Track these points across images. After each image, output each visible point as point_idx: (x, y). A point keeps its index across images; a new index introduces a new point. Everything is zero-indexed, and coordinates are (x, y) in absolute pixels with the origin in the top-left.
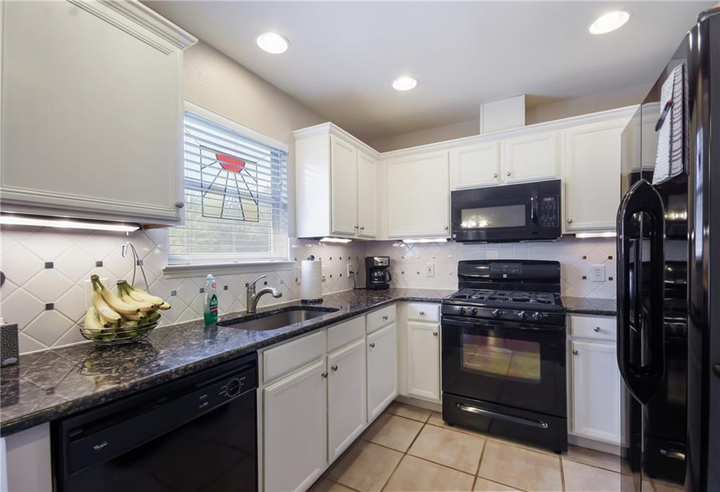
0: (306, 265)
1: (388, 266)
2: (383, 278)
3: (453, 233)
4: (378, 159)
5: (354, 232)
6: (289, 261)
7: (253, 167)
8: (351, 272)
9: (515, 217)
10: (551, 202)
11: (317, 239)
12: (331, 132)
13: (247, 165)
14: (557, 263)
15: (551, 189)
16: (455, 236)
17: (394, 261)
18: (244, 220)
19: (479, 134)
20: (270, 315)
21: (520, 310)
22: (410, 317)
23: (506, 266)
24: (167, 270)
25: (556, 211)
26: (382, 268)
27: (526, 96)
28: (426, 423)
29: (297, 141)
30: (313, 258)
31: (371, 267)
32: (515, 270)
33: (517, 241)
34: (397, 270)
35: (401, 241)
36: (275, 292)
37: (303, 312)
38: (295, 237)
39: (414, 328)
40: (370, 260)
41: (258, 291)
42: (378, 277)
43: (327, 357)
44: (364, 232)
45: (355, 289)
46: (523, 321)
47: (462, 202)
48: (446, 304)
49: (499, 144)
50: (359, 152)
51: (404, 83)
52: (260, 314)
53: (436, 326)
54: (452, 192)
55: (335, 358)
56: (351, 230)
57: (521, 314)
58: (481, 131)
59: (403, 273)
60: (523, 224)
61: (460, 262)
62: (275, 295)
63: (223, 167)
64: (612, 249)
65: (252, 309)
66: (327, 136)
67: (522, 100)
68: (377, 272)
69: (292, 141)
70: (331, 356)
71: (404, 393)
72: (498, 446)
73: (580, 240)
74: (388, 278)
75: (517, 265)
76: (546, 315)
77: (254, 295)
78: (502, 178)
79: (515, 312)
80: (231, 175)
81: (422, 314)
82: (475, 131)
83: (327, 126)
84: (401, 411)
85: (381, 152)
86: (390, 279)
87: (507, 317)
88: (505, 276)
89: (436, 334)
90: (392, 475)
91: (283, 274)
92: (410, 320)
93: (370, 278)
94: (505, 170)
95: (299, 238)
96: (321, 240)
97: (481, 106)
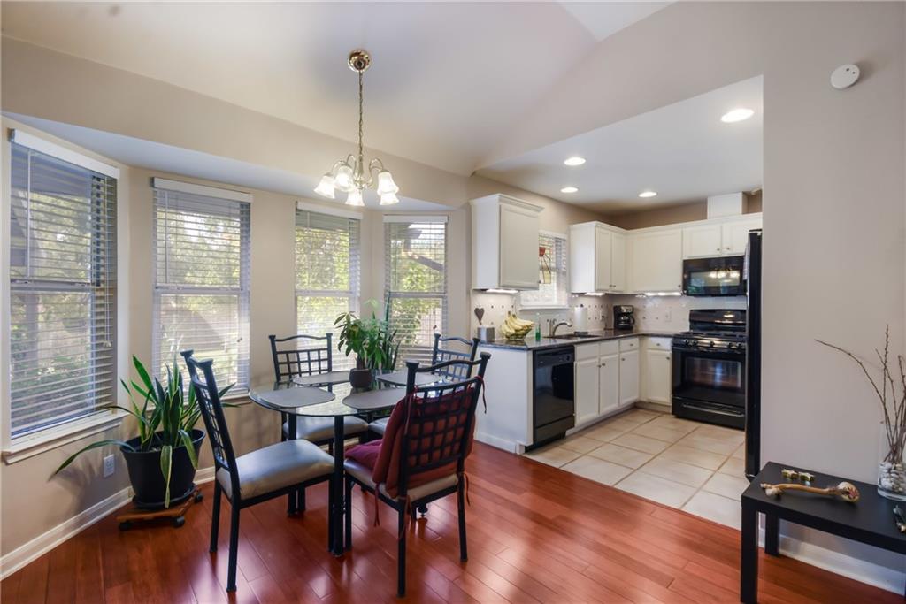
0: (578, 310)
1: (632, 313)
2: (628, 321)
3: (685, 289)
6: (567, 307)
8: (603, 317)
11: (583, 294)
12: (597, 226)
13: (546, 251)
16: (685, 291)
17: (638, 310)
18: (545, 283)
19: (706, 218)
22: (649, 347)
24: (521, 311)
26: (627, 314)
27: (744, 193)
28: (660, 416)
29: (571, 232)
30: (582, 306)
31: (618, 313)
33: (734, 295)
34: (639, 317)
35: (643, 294)
36: (569, 324)
38: (570, 292)
39: (652, 354)
40: (617, 309)
41: (556, 323)
42: (624, 321)
44: (616, 289)
45: (605, 329)
47: (692, 267)
48: (676, 339)
49: (721, 227)
50: (613, 233)
52: (558, 336)
53: (669, 354)
54: (685, 261)
55: (605, 359)
56: (608, 288)
58: (708, 217)
59: (644, 318)
60: (736, 283)
61: (692, 310)
65: (553, 334)
66: (594, 229)
67: (740, 196)
68: (624, 317)
69: (568, 232)
70: (602, 358)
71: (644, 399)
72: (708, 427)
74: (632, 321)
77: (554, 326)
78: (723, 252)
81: (658, 345)
82: (702, 216)
84: (641, 411)
85: (627, 230)
86: (634, 323)
89: (668, 358)
91: (564, 315)
92: (649, 349)
93: (617, 321)
94: (725, 246)
95: (572, 293)
96: (585, 294)
97: (708, 199)
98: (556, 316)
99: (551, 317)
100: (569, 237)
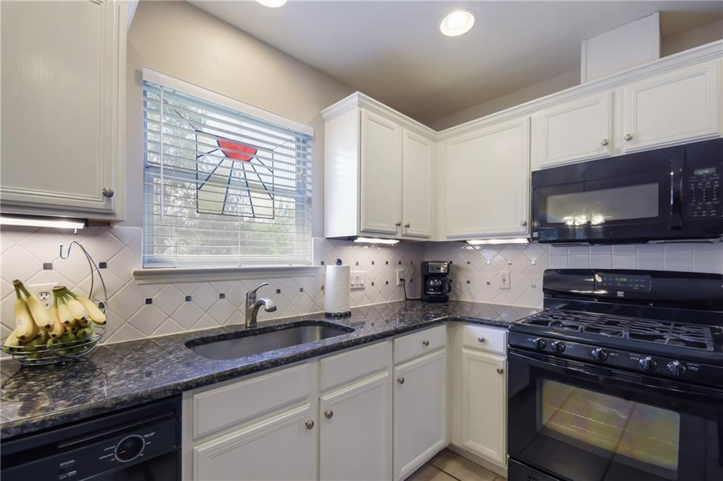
1: (447, 274)
2: (441, 288)
3: (534, 230)
4: (435, 140)
5: (394, 230)
6: (313, 265)
7: (269, 155)
8: (401, 280)
10: (708, 176)
11: (351, 239)
12: (361, 105)
13: (259, 153)
14: (718, 278)
16: (535, 234)
17: (458, 268)
18: (254, 217)
19: (578, 83)
20: (274, 331)
21: (646, 353)
22: (465, 343)
23: (622, 279)
24: (138, 274)
25: (718, 190)
26: (440, 276)
27: (660, 12)
29: (326, 122)
30: (339, 262)
31: (427, 274)
32: (638, 285)
33: (644, 240)
34: (462, 279)
35: (465, 242)
36: (268, 305)
38: (323, 237)
39: (470, 358)
40: (426, 267)
41: (257, 301)
42: (434, 287)
43: (319, 398)
44: (411, 231)
45: (406, 299)
46: (649, 372)
48: (517, 332)
49: (613, 94)
50: (406, 131)
51: (457, 24)
52: (259, 330)
53: (502, 361)
54: (534, 173)
55: (331, 400)
56: (393, 228)
57: (645, 361)
58: (582, 79)
59: (468, 282)
60: (655, 213)
61: (547, 271)
62: (268, 308)
63: (227, 156)
65: (251, 323)
66: (356, 110)
67: (654, 22)
68: (433, 280)
69: (320, 122)
70: (326, 398)
71: (457, 443)
74: (447, 288)
75: (643, 279)
76: (694, 367)
78: (617, 145)
79: (634, 357)
80: (238, 164)
81: (482, 340)
83: (355, 97)
85: (438, 130)
86: (450, 291)
87: (616, 363)
88: (620, 294)
89: (501, 372)
91: (305, 282)
92: (466, 347)
93: (425, 288)
94: (623, 130)
95: (327, 238)
96: (355, 241)
97: (584, 43)
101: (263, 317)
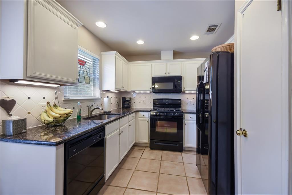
0: (106, 100)
1: (130, 100)
2: (128, 104)
3: (153, 90)
4: (128, 64)
6: (99, 98)
7: (88, 64)
8: (117, 102)
9: (170, 86)
10: (180, 82)
11: (108, 91)
12: (116, 54)
13: (86, 63)
14: (180, 100)
15: (180, 78)
16: (153, 91)
17: (132, 99)
18: (85, 83)
19: (160, 60)
21: (172, 113)
22: (139, 117)
23: (167, 100)
24: (65, 101)
25: (181, 85)
26: (128, 101)
27: (174, 51)
28: (145, 150)
29: (102, 56)
30: (108, 97)
31: (124, 100)
32: (170, 102)
33: (171, 93)
34: (132, 102)
35: (134, 92)
36: (101, 108)
37: (107, 116)
38: (101, 89)
39: (141, 120)
40: (124, 98)
41: (93, 108)
42: (126, 104)
43: (119, 129)
44: (124, 89)
45: (118, 108)
46: (173, 116)
47: (155, 80)
49: (166, 64)
50: (123, 61)
51: (140, 42)
52: (93, 116)
53: (148, 119)
54: (153, 77)
56: (121, 88)
57: (172, 114)
58: (161, 59)
59: (135, 103)
60: (173, 88)
61: (154, 99)
62: (101, 109)
63: (79, 64)
64: (195, 96)
65: (90, 114)
66: (114, 56)
67: (172, 52)
68: (126, 102)
69: (100, 55)
70: (121, 128)
71: (137, 142)
72: (166, 153)
73: (186, 93)
74: (130, 104)
75: (169, 100)
76: (179, 114)
77: (91, 110)
78: (167, 74)
79: (171, 114)
80: (82, 67)
81: (144, 115)
82: (159, 59)
83: (115, 52)
84: (136, 148)
85: (129, 61)
86: (131, 105)
87: (168, 115)
88: (167, 103)
89: (148, 122)
90: (138, 164)
91: (98, 103)
92: (139, 118)
93: (124, 104)
94: (168, 72)
95: (102, 90)
96: (110, 91)
97: (161, 52)
98: (93, 103)
99: (89, 104)
100: (101, 58)
101: (95, 113)
